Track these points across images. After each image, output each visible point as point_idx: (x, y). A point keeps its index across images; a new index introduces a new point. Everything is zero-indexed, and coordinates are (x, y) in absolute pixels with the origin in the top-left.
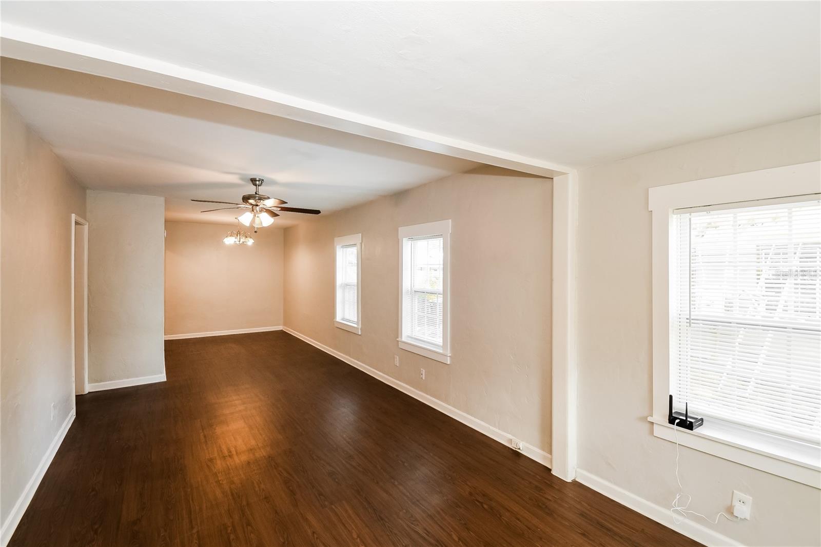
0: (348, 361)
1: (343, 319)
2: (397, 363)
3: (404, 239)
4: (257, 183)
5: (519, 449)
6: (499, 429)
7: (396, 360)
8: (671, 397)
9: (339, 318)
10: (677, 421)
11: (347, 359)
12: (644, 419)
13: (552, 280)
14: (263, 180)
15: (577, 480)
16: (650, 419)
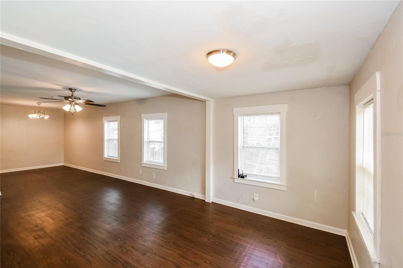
0: (111, 176)
1: (108, 156)
2: (141, 173)
3: (144, 119)
4: (73, 90)
5: (194, 196)
6: (187, 191)
7: (140, 171)
8: (239, 169)
9: (106, 155)
10: (240, 176)
11: (111, 175)
12: (232, 178)
13: (205, 136)
14: (76, 89)
15: (213, 202)
16: (233, 177)
